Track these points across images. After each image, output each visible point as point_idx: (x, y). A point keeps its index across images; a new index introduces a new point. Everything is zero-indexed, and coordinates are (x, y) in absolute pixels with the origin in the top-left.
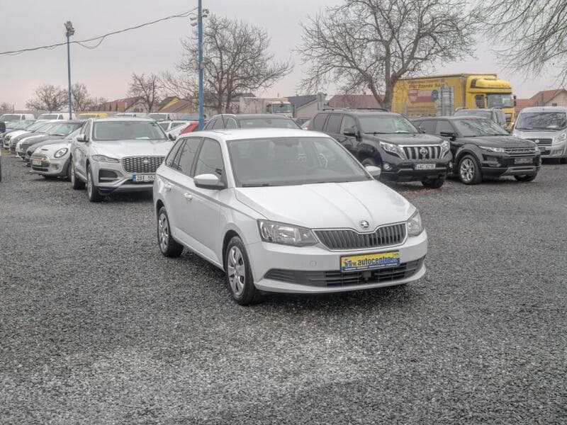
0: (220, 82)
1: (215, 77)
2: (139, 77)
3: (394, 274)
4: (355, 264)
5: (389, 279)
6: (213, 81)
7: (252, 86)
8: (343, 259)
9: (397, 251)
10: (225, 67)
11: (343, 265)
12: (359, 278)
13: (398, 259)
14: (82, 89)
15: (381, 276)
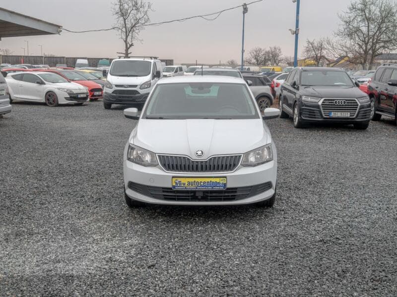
0: (366, 44)
1: (363, 41)
2: (311, 41)
3: (224, 196)
4: (184, 184)
5: (220, 200)
6: (361, 44)
7: (391, 48)
8: (174, 179)
9: (225, 177)
10: (371, 33)
11: (174, 184)
12: (191, 196)
13: (225, 185)
14: (278, 50)
15: (211, 196)
